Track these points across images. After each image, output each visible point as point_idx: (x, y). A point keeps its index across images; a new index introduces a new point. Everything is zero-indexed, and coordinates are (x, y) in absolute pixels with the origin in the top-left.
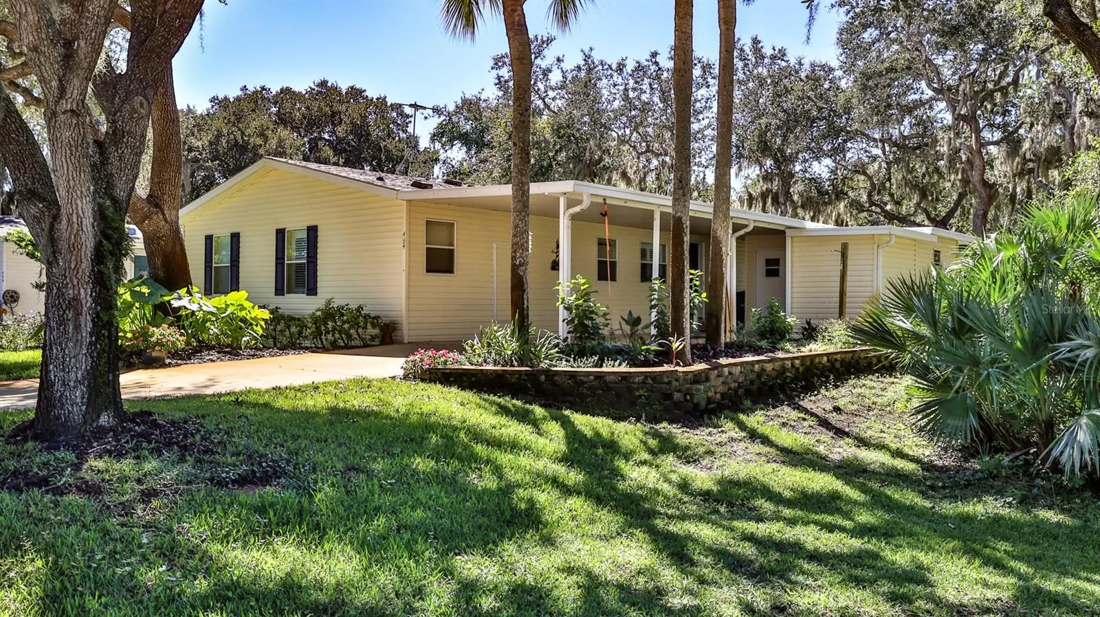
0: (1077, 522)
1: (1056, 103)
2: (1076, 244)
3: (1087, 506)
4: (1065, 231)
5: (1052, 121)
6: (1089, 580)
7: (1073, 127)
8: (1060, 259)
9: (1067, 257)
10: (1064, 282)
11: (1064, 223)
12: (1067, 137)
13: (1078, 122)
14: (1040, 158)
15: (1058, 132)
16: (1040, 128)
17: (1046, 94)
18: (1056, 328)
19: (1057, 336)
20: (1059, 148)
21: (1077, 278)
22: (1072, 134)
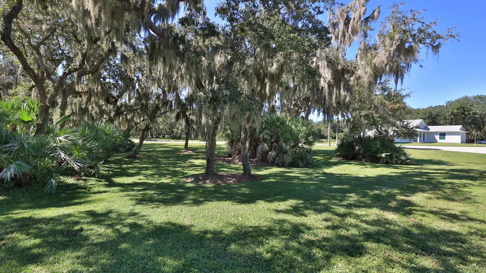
0: (11, 198)
1: (11, 69)
2: (14, 113)
3: (15, 192)
4: (10, 109)
5: (9, 74)
6: (12, 214)
7: (17, 78)
8: (8, 118)
9: (10, 117)
10: (9, 125)
11: (10, 107)
12: (15, 80)
13: (19, 77)
14: (4, 85)
15: (12, 78)
16: (4, 75)
17: (7, 65)
18: (4, 139)
19: (4, 142)
20: (12, 83)
21: (14, 124)
22: (17, 80)
